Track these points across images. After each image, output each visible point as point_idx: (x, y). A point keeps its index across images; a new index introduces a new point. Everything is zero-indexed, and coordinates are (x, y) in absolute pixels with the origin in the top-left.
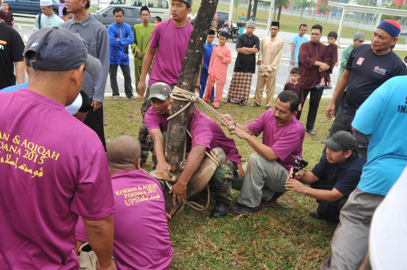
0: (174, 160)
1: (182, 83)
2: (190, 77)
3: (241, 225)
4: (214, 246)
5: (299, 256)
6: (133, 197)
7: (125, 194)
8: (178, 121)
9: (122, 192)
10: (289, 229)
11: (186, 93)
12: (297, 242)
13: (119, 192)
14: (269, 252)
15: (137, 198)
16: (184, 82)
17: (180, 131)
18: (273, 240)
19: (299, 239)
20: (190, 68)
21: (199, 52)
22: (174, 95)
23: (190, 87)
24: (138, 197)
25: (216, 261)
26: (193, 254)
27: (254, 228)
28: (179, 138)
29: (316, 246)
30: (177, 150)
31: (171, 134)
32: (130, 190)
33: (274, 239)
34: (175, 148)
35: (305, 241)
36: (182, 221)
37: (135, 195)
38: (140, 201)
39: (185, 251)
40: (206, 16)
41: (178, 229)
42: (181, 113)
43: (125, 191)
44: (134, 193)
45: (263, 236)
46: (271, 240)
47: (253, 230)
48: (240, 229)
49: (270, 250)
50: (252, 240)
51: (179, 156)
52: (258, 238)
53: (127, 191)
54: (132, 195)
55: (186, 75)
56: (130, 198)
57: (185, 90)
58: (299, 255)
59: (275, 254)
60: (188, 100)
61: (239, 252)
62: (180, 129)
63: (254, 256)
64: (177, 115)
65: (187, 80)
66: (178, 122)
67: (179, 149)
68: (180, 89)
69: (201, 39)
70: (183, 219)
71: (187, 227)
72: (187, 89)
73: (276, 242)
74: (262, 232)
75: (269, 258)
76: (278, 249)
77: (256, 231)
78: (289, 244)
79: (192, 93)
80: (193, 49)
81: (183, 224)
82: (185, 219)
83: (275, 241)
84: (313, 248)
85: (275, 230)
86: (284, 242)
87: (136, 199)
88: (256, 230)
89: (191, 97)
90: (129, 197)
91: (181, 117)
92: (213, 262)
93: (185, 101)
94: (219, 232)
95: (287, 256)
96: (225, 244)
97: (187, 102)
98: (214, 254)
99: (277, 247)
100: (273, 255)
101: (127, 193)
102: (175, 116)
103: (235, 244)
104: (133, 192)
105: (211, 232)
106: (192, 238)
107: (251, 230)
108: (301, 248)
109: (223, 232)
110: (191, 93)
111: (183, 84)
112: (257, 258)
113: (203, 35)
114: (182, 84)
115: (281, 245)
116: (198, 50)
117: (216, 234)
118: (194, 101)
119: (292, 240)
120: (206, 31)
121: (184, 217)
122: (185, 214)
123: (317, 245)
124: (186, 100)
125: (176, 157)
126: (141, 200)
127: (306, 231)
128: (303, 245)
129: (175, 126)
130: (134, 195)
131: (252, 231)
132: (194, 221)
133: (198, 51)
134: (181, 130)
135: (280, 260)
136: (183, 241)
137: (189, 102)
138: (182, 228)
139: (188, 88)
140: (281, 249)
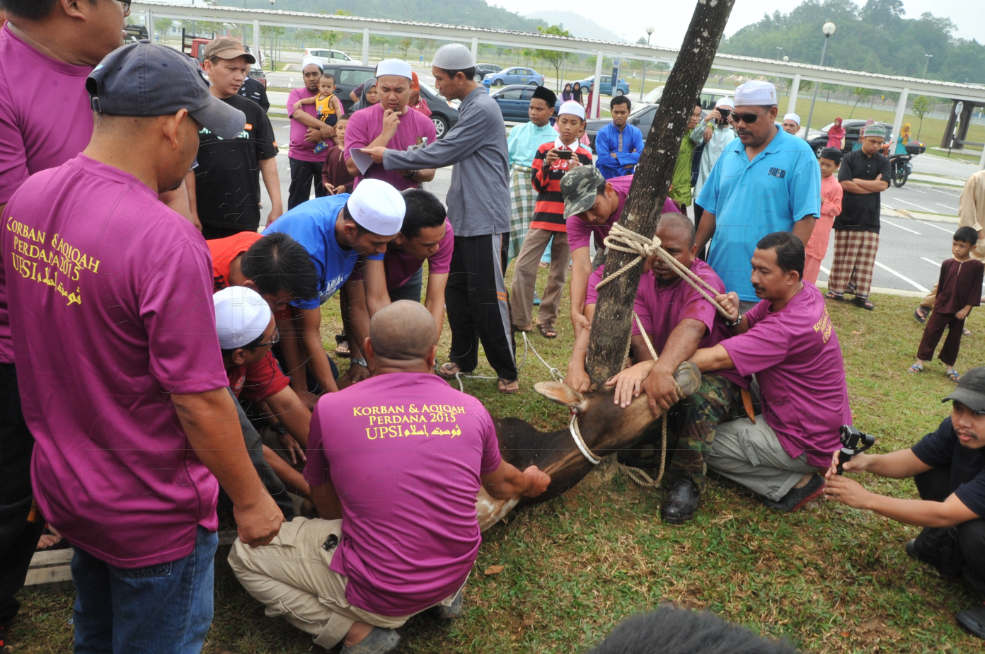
0: (600, 374)
1: (627, 215)
2: (642, 205)
3: (723, 536)
4: (642, 563)
5: (830, 628)
6: (388, 425)
7: (372, 414)
8: (612, 293)
9: (367, 411)
10: (833, 566)
11: (632, 238)
12: (842, 599)
13: (360, 411)
14: (764, 605)
15: (397, 428)
16: (630, 214)
17: (615, 316)
18: (783, 581)
19: (847, 594)
20: (643, 186)
21: (666, 153)
22: (611, 241)
23: (642, 226)
24: (399, 427)
25: (632, 593)
26: (589, 568)
27: (752, 548)
28: (612, 329)
29: (887, 618)
30: (606, 354)
31: (598, 319)
32: (388, 409)
33: (786, 580)
34: (602, 349)
35: (861, 600)
36: (600, 502)
37: (395, 422)
38: (401, 435)
39: (575, 559)
40: (684, 80)
41: (586, 516)
42: (619, 277)
43: (375, 410)
44: (394, 417)
45: (764, 569)
46: (779, 580)
47: (747, 551)
48: (719, 543)
49: (768, 601)
50: (735, 572)
51: (610, 368)
52: (751, 571)
53: (380, 410)
54: (386, 420)
55: (635, 199)
56: (381, 425)
57: (631, 230)
58: (831, 626)
59: (775, 612)
60: (636, 252)
61: (692, 588)
62: (615, 310)
63: (722, 602)
64: (612, 281)
65: (636, 210)
66: (611, 296)
67: (610, 353)
68: (621, 228)
69: (670, 126)
70: (603, 498)
71: (606, 515)
72: (635, 229)
73: (786, 586)
74: (769, 559)
75: (761, 616)
76: (786, 602)
77: (753, 556)
78: (815, 598)
79: (646, 239)
80: (653, 147)
81: (601, 508)
82: (609, 499)
83: (786, 583)
84: (877, 621)
85: (798, 563)
86: (807, 591)
87: (392, 429)
88: (753, 552)
89: (643, 246)
90: (379, 423)
91: (618, 286)
92: (624, 592)
93: (630, 253)
94: (666, 539)
95: (799, 623)
96: (668, 566)
97: (633, 256)
98: (633, 578)
99: (785, 597)
100: (770, 613)
101: (377, 415)
102: (608, 284)
103: (691, 569)
104: (391, 414)
105: (651, 535)
106: (602, 537)
107: (742, 552)
108: (847, 613)
109: (677, 542)
110: (643, 237)
111: (629, 218)
112: (727, 609)
113: (675, 118)
114: (626, 219)
115: (794, 595)
116: (663, 149)
117: (660, 541)
118: (647, 255)
119: (830, 592)
120: (682, 111)
121: (608, 496)
122: (612, 491)
123: (888, 615)
124: (631, 251)
125: (603, 368)
126: (403, 433)
127: (874, 580)
128: (853, 608)
129: (606, 304)
130: (392, 420)
131: (745, 554)
132: (627, 508)
133: (662, 152)
134: (618, 312)
135: (782, 628)
136: (581, 540)
137: (637, 255)
138: (595, 515)
139: (636, 227)
140: (792, 603)
